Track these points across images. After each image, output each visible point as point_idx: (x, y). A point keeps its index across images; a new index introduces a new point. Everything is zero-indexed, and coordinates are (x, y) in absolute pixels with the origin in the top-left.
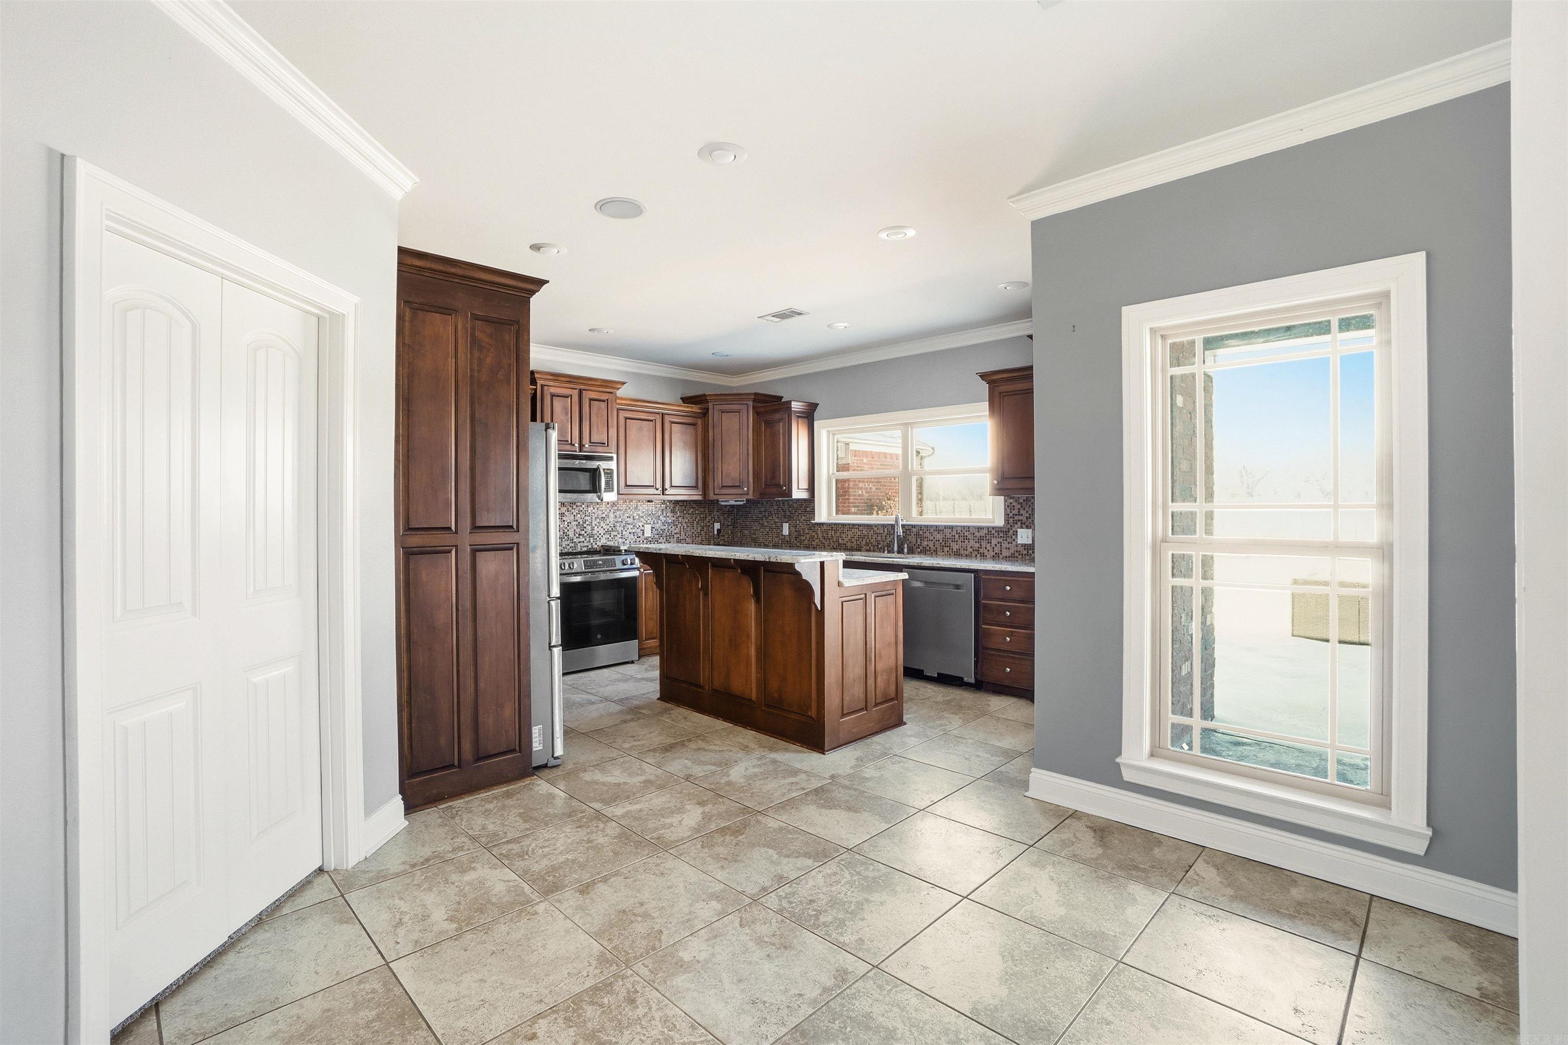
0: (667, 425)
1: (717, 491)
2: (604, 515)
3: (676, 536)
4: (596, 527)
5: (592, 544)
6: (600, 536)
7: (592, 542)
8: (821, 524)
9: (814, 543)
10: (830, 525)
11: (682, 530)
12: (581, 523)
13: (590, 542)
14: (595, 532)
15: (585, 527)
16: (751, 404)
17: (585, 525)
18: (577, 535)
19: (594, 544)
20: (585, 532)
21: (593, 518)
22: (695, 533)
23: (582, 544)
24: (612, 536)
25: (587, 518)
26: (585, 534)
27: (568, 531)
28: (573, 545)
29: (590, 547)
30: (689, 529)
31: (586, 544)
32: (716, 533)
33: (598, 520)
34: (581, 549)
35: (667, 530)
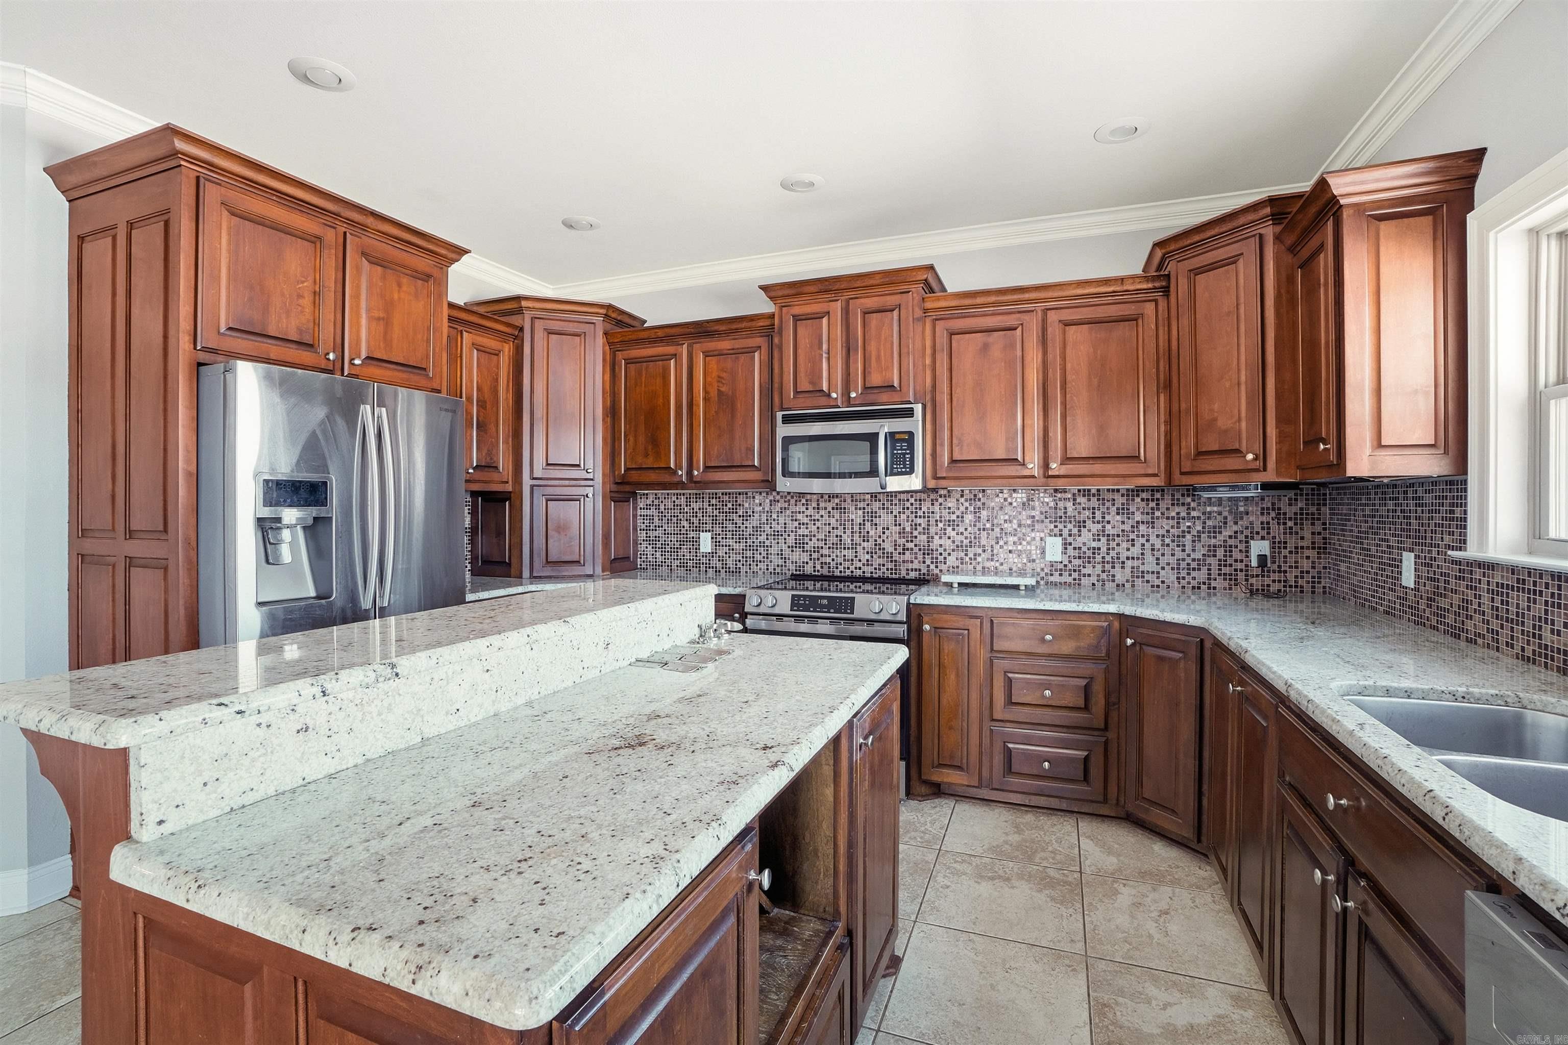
0: (1054, 330)
1: (1187, 467)
2: (954, 517)
3: (1129, 563)
4: (936, 537)
5: (928, 566)
6: (945, 554)
7: (928, 562)
8: (1490, 566)
9: (1469, 625)
10: (1513, 570)
11: (1148, 553)
12: (908, 529)
13: (924, 562)
14: (933, 546)
15: (916, 537)
16: (1269, 231)
17: (915, 533)
18: (900, 549)
19: (932, 567)
20: (916, 546)
21: (932, 522)
22: (1189, 560)
23: (910, 566)
24: (971, 555)
25: (919, 521)
26: (916, 549)
27: (883, 541)
28: (890, 565)
29: (924, 571)
30: (1167, 551)
31: (916, 565)
32: (1254, 563)
33: (941, 525)
34: (908, 574)
35: (1104, 549)
